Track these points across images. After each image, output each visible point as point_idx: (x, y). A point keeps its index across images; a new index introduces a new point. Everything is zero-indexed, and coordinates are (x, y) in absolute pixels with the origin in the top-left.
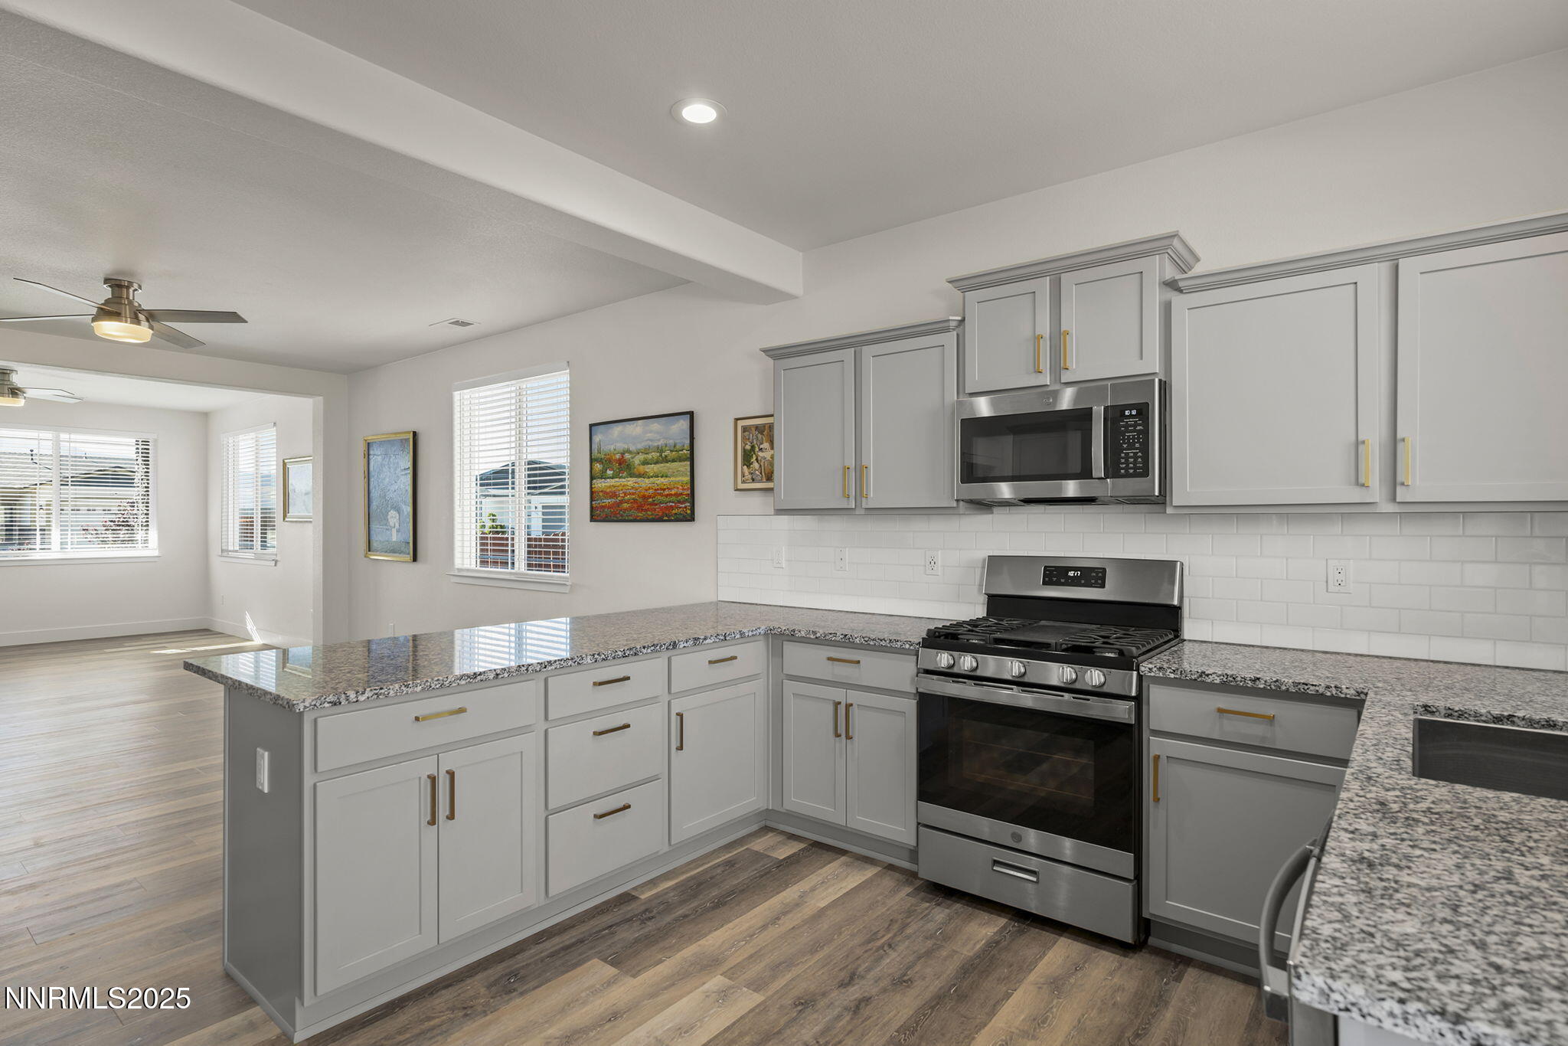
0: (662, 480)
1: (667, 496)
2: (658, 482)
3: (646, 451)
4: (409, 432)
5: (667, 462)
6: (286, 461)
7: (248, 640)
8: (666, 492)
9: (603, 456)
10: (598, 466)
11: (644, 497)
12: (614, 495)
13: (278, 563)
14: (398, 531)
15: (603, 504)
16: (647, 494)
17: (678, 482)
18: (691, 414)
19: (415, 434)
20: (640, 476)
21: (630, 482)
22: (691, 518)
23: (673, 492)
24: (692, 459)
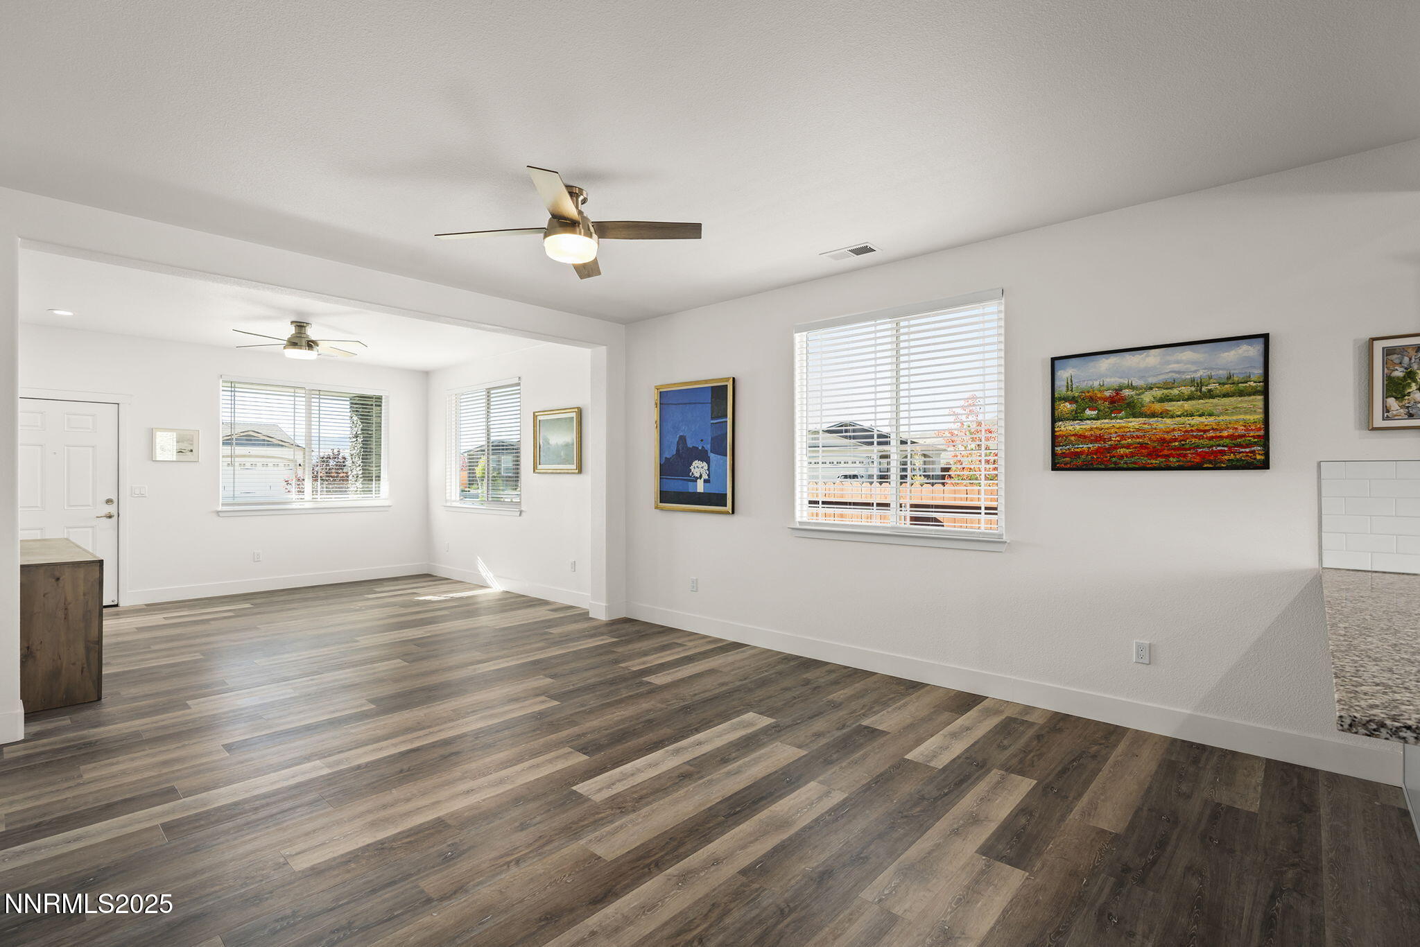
0: (1203, 419)
1: (1211, 438)
2: (1193, 422)
3: (1168, 385)
4: (727, 379)
5: (1213, 397)
6: (536, 414)
7: (482, 587)
8: (1211, 434)
9: (1077, 395)
10: (1067, 407)
11: (1163, 440)
12: (1099, 438)
13: (523, 514)
14: (705, 481)
15: (1078, 450)
16: (1168, 437)
17: (1237, 421)
18: (1266, 337)
19: (734, 378)
20: (1153, 415)
21: (1134, 423)
22: (1265, 465)
23: (1225, 433)
24: (1265, 392)
